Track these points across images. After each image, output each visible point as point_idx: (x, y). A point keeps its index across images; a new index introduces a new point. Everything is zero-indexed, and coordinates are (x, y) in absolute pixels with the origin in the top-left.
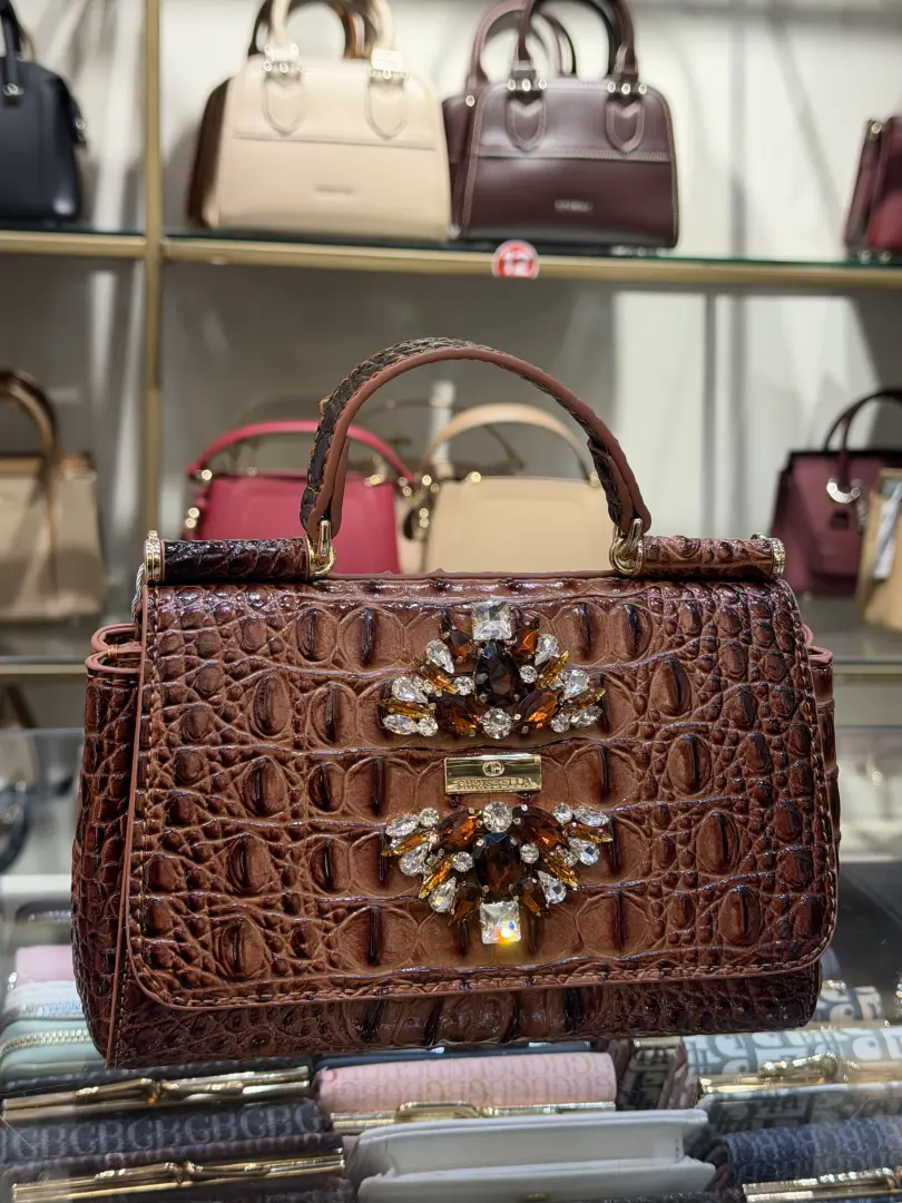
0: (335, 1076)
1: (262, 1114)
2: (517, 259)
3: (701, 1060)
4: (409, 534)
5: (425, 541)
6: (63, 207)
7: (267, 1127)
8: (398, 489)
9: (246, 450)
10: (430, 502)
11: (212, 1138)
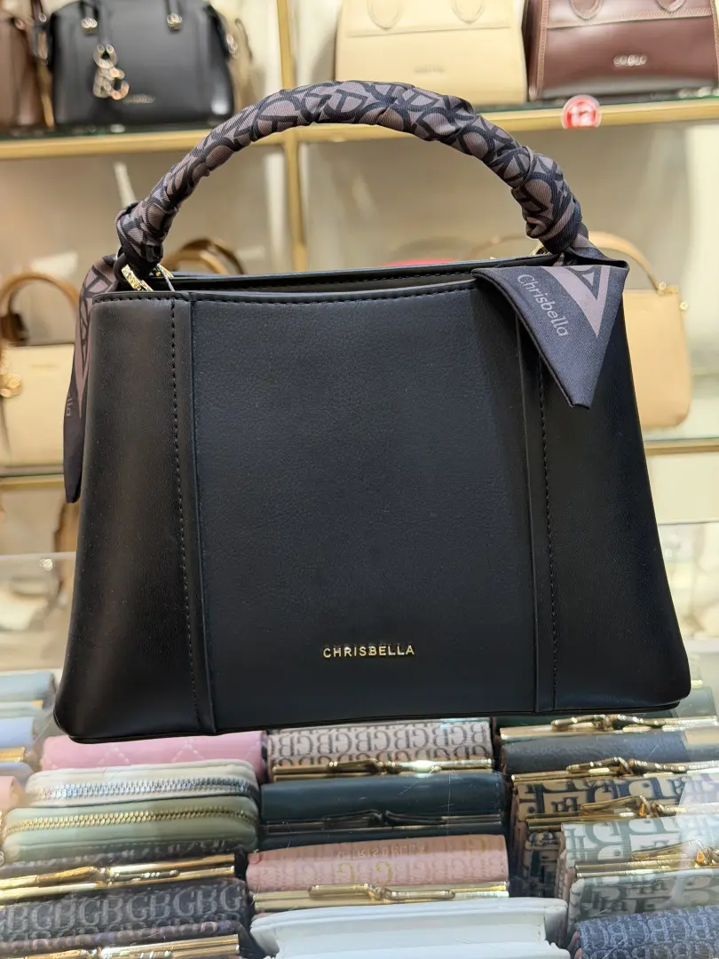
1: (193, 894)
2: (583, 111)
3: (578, 846)
11: (148, 915)
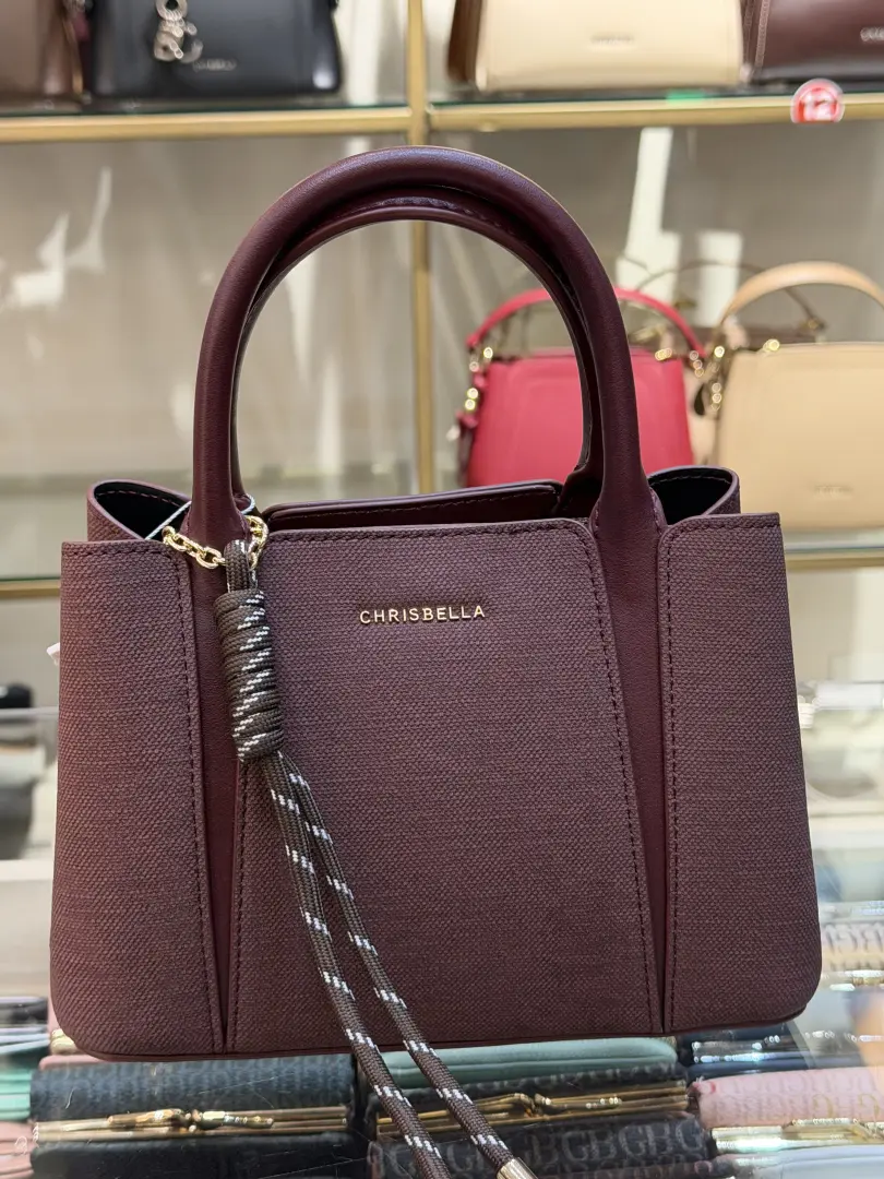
0: (714, 1088)
1: (640, 1131)
2: (820, 101)
4: (699, 408)
5: (718, 418)
6: (323, 80)
7: (647, 1144)
8: (687, 362)
9: (516, 323)
10: (723, 375)
11: (590, 1156)
